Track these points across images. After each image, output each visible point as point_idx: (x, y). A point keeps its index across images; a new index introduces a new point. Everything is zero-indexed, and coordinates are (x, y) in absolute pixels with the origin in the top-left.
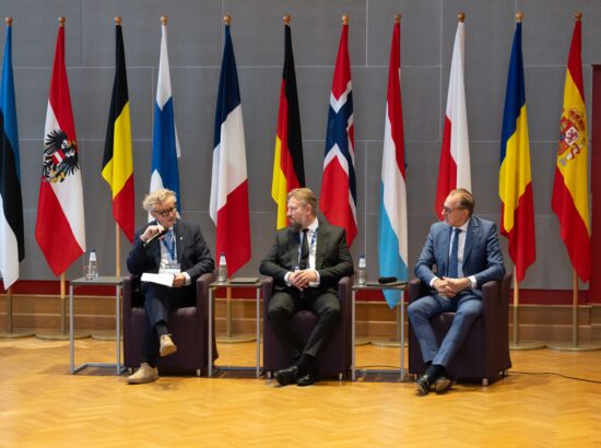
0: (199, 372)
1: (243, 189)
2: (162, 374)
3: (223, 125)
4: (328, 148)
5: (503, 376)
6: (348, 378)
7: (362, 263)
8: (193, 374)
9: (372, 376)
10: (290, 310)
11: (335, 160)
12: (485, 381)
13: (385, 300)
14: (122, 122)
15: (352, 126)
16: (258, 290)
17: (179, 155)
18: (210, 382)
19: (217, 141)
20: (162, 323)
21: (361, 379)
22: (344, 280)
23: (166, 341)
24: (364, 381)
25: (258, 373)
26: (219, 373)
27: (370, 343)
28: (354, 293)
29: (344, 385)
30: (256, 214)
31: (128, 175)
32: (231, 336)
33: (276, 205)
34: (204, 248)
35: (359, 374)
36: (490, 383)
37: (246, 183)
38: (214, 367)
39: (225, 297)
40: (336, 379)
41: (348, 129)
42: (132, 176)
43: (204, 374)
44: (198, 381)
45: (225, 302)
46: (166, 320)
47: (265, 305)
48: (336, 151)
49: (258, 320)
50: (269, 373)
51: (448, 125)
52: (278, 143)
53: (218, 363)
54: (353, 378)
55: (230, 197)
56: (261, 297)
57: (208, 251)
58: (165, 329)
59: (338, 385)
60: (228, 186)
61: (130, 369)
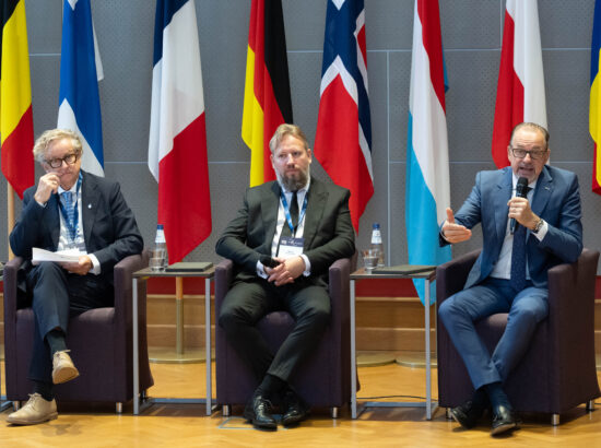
0: (119, 406)
1: (198, 126)
2: (62, 410)
3: (166, 31)
4: (327, 62)
5: (587, 410)
6: (345, 415)
7: (376, 238)
8: (111, 410)
9: (383, 412)
10: (254, 311)
11: (337, 81)
12: (556, 418)
13: (416, 295)
14: (14, 28)
15: (363, 29)
16: (208, 281)
17: (100, 77)
18: (136, 422)
19: (158, 55)
20: (57, 332)
21: (366, 416)
22: (337, 265)
23: (62, 360)
24: (371, 419)
25: (209, 408)
26: (150, 408)
27: (395, 362)
28: (352, 283)
29: (338, 424)
30: (218, 165)
31: (24, 110)
32: (183, 353)
33: (248, 151)
34: (126, 220)
35: (364, 408)
36: (564, 421)
37: (202, 117)
38: (141, 399)
39: (174, 293)
40: (328, 416)
41: (356, 34)
42: (30, 110)
43: (128, 410)
44: (119, 421)
45: (174, 300)
46: (64, 328)
47: (217, 304)
48: (338, 67)
49: (208, 328)
50: (226, 409)
51: (509, 25)
52: (251, 56)
53: (151, 392)
54: (354, 413)
55: (178, 140)
56: (212, 293)
57: (134, 223)
58: (61, 342)
59: (331, 425)
60: (175, 124)
61: (16, 403)
